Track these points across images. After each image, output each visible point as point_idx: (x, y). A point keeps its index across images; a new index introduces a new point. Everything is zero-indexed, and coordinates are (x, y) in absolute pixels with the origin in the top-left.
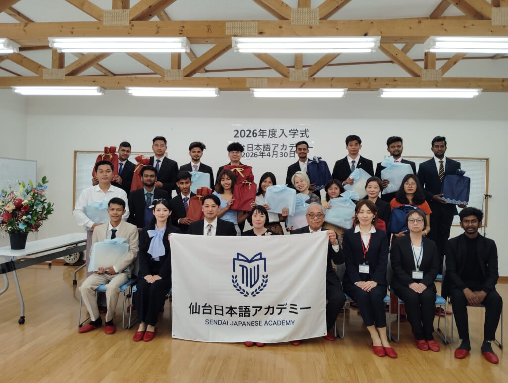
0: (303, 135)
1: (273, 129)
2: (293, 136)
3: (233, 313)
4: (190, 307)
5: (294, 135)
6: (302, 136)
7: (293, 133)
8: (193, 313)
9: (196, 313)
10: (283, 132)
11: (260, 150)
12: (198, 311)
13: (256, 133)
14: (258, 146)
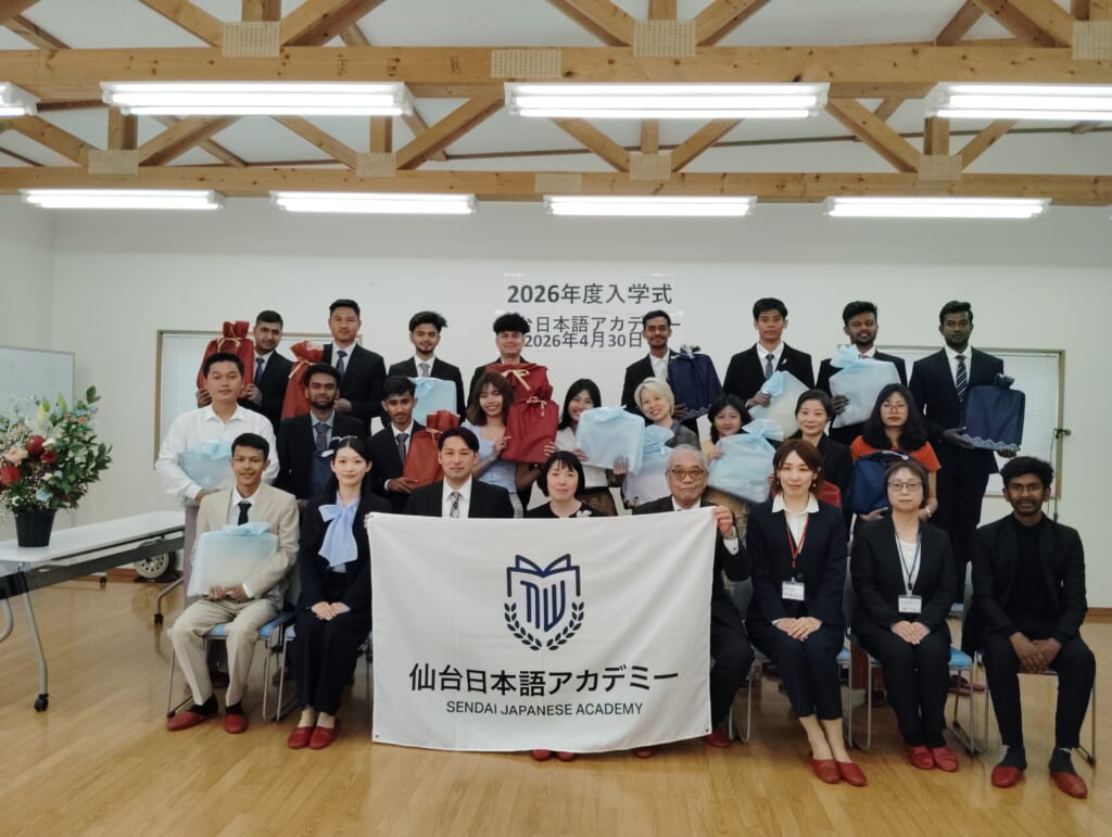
0: (660, 297)
1: (594, 285)
2: (637, 300)
3: (506, 686)
4: (413, 674)
5: (639, 297)
6: (658, 300)
7: (636, 294)
8: (420, 687)
9: (426, 686)
10: (616, 291)
11: (564, 331)
12: (430, 683)
13: (557, 294)
14: (561, 321)
